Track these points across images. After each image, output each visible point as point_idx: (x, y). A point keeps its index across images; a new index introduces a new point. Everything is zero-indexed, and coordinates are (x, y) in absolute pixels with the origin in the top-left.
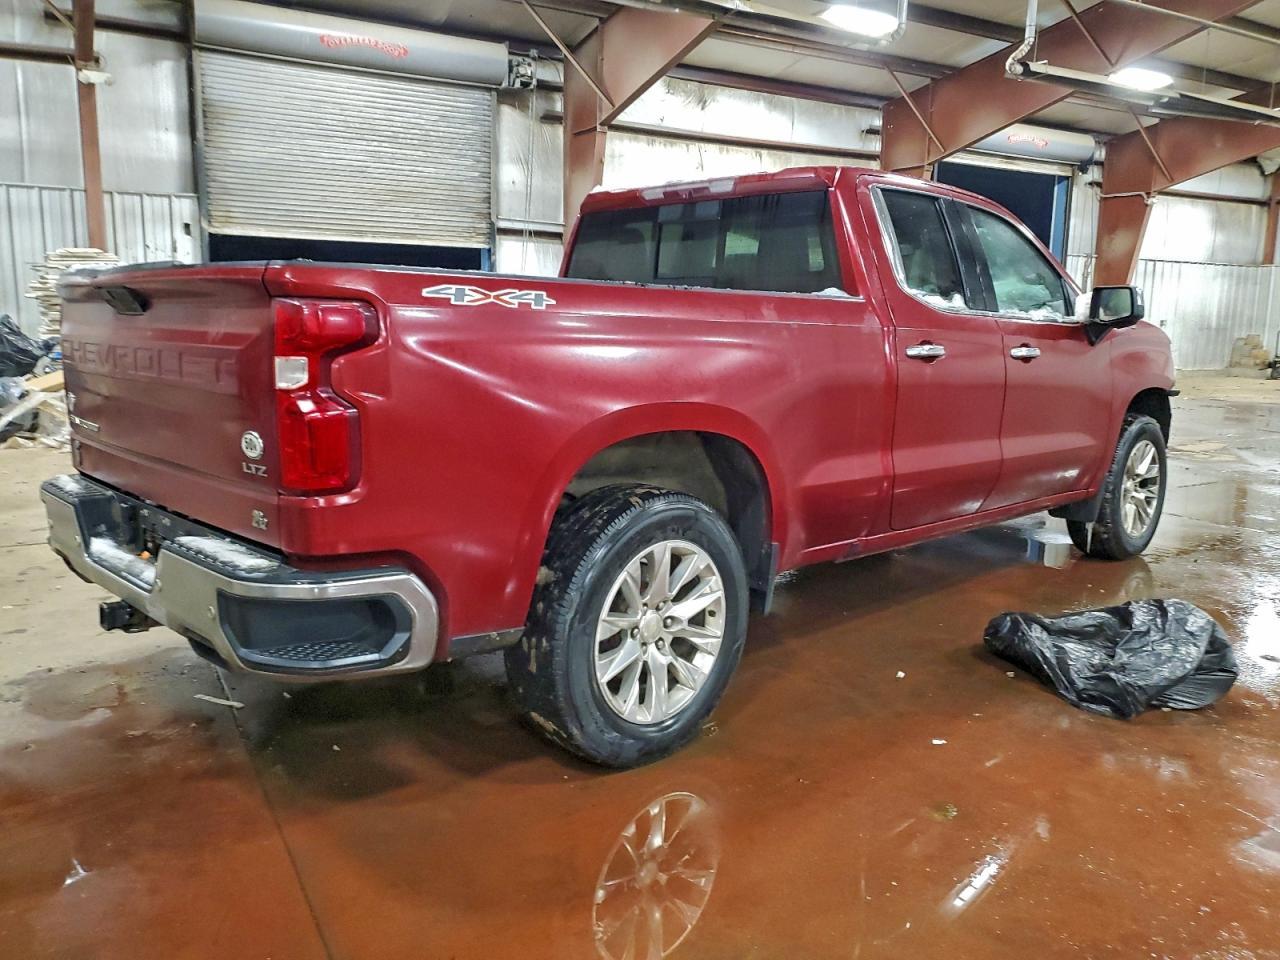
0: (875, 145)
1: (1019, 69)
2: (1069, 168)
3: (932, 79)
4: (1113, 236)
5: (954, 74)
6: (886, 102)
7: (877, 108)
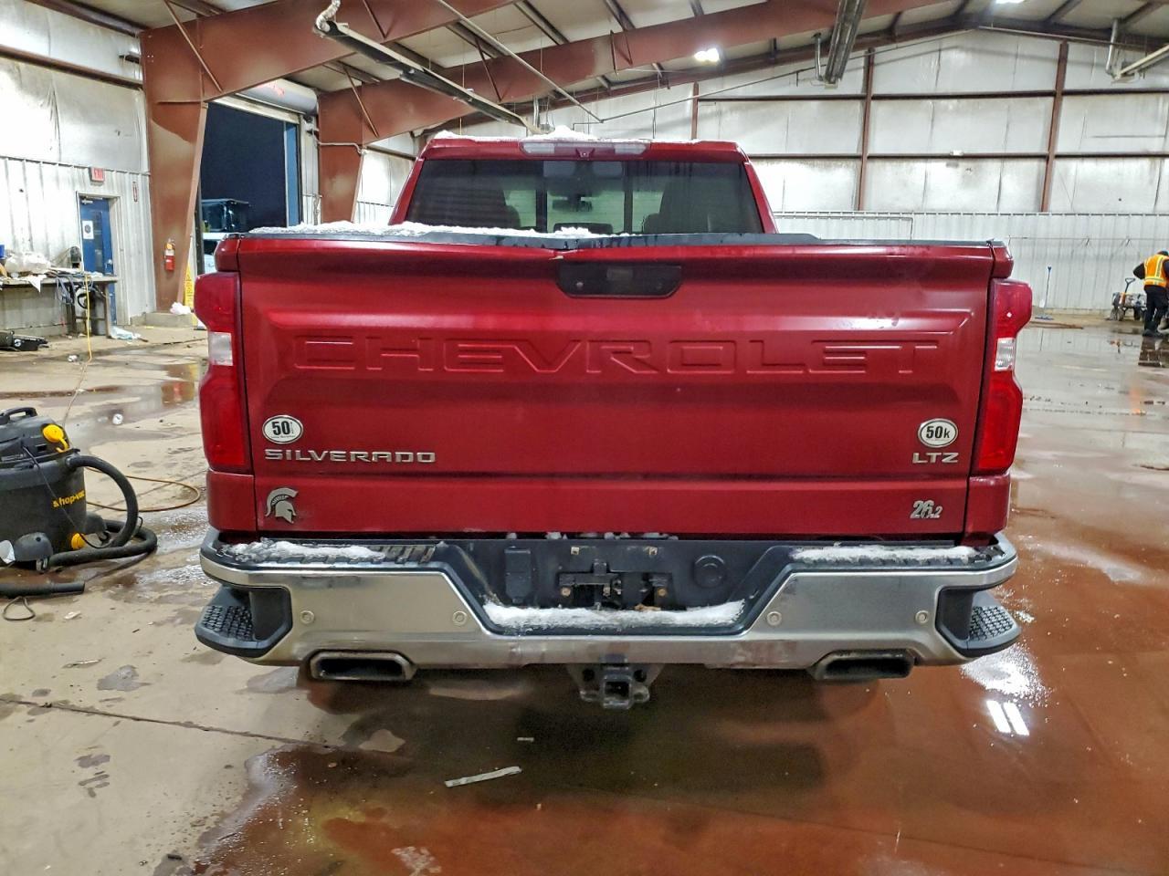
0: (137, 75)
1: (327, 28)
2: (296, 117)
3: (199, 16)
4: (333, 180)
5: (220, 16)
6: (142, 31)
7: (133, 35)
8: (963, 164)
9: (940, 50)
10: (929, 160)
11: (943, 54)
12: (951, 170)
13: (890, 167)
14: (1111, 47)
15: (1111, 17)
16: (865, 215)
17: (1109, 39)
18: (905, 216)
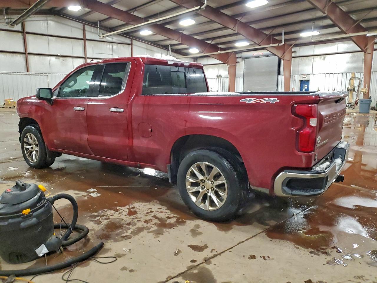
8: (61, 58)
9: (47, 20)
10: (50, 56)
11: (48, 21)
12: (57, 60)
13: (36, 57)
14: (98, 28)
15: (97, 20)
16: (31, 74)
17: (97, 26)
18: (45, 74)
